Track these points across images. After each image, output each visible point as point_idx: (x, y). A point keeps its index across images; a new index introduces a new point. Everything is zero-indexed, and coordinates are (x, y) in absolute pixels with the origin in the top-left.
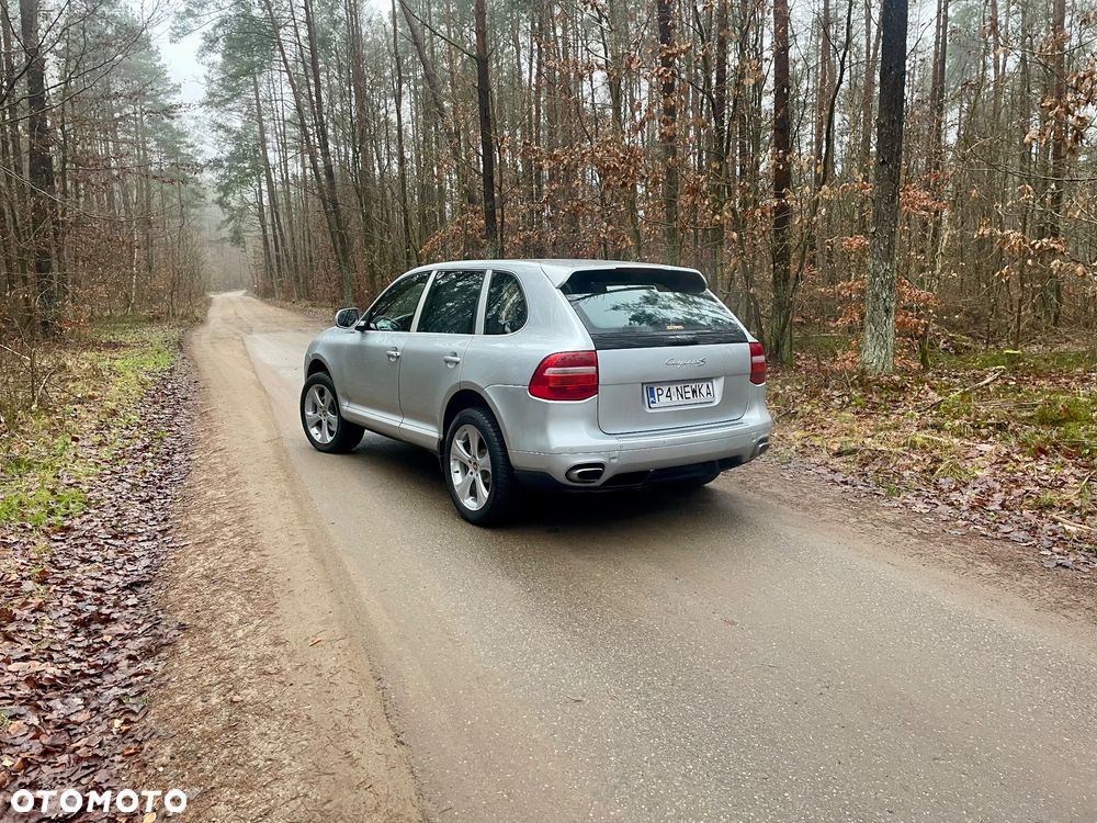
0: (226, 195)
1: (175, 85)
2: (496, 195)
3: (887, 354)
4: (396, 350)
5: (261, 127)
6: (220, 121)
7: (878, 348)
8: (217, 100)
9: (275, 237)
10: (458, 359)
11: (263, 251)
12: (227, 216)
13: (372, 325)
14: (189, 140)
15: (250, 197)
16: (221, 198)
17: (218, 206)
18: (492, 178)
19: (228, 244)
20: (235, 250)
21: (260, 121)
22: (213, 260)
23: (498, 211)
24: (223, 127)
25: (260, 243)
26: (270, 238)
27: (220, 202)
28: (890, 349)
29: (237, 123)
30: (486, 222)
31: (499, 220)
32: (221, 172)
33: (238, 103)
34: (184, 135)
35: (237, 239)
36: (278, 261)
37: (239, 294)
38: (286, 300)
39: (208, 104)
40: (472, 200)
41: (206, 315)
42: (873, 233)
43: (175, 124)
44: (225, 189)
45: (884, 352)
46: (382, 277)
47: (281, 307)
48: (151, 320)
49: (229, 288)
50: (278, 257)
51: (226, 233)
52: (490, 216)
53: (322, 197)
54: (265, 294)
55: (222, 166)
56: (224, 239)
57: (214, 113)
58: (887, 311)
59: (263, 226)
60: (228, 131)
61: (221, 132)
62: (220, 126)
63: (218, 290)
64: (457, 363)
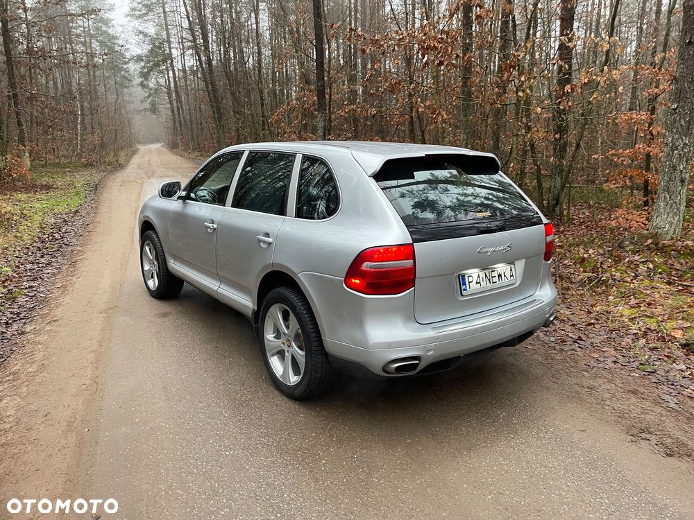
0: (146, 79)
1: (111, 5)
2: (326, 78)
3: (679, 221)
4: (213, 222)
5: (168, 32)
6: (140, 28)
7: (671, 215)
8: (137, 13)
9: (178, 108)
10: (270, 240)
11: (171, 117)
12: (147, 94)
13: (192, 195)
14: (120, 42)
15: (162, 81)
16: (142, 82)
17: (140, 87)
18: (322, 64)
19: (148, 113)
20: (154, 116)
21: (167, 30)
22: (140, 123)
23: (327, 91)
24: (143, 33)
25: (170, 113)
26: (176, 109)
27: (142, 85)
28: (681, 215)
29: (152, 30)
30: (318, 98)
31: (327, 97)
32: (142, 64)
33: (151, 16)
34: (116, 38)
35: (154, 109)
36: (180, 124)
37: (158, 145)
38: (185, 150)
39: (131, 15)
40: (308, 82)
41: (128, 161)
42: (675, 109)
43: (110, 31)
44: (145, 76)
45: (676, 219)
46: (245, 137)
47: (181, 156)
48: (86, 166)
49: (152, 142)
50: (180, 122)
51: (147, 105)
52: (321, 94)
53: (205, 81)
54: (173, 146)
55: (142, 60)
56: (145, 109)
57: (136, 23)
58: (682, 181)
59: (170, 101)
60: (146, 35)
61: (141, 36)
62: (141, 32)
63: (145, 143)
64: (270, 244)
